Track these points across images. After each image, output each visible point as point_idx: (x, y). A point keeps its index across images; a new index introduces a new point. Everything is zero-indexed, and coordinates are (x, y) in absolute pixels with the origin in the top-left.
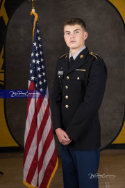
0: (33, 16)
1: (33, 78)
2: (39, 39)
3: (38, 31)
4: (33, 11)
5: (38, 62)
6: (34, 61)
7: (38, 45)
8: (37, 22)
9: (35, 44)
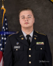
0: (3, 10)
1: (2, 49)
2: (6, 24)
3: (6, 20)
4: (3, 7)
5: (5, 39)
6: (3, 38)
7: (5, 28)
8: (5, 14)
9: (4, 28)
